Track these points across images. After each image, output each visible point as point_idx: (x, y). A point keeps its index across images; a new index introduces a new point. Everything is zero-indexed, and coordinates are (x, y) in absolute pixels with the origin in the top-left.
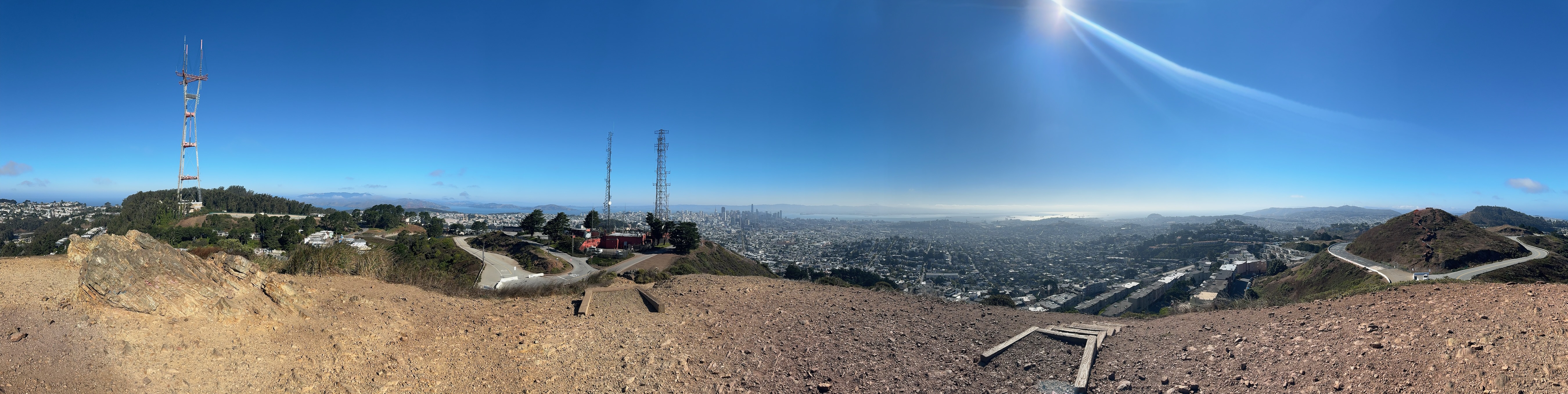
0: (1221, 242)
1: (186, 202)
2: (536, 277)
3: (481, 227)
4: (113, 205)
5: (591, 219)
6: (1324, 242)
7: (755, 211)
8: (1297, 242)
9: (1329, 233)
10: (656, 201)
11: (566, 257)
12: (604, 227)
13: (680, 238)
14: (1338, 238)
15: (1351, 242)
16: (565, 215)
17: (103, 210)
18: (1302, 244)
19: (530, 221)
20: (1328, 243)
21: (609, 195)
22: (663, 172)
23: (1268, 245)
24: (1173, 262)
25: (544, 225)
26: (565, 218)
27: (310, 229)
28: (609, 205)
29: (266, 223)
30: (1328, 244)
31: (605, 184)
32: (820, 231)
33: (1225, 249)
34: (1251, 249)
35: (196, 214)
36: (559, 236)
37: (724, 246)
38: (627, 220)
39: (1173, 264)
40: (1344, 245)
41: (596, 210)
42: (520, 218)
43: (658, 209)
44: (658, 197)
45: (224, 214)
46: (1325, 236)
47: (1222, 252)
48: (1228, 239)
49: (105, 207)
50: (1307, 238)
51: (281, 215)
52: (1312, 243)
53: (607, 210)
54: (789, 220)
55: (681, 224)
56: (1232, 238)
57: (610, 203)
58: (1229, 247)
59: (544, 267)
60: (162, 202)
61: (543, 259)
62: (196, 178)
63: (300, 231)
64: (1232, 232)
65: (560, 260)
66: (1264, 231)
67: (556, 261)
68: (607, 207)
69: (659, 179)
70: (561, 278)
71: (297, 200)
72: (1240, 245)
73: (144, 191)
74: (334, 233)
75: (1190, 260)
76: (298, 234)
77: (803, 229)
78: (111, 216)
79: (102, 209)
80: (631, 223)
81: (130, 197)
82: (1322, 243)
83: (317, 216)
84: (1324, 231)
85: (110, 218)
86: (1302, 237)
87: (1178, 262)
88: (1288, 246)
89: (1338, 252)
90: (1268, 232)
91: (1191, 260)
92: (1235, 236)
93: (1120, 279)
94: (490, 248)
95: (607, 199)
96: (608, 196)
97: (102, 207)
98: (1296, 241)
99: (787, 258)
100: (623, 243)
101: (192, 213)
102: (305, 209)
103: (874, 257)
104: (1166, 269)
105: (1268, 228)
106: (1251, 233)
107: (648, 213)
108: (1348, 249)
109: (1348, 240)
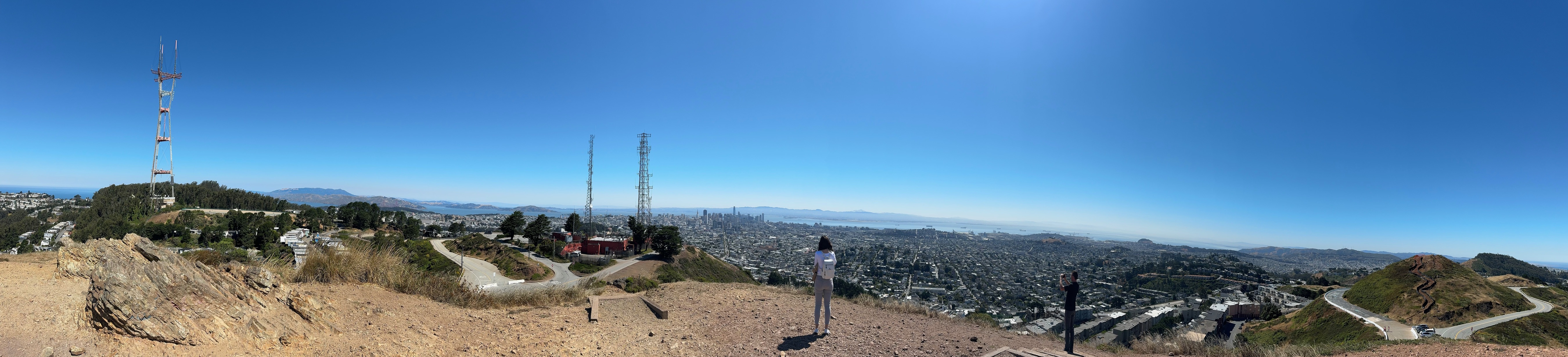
0: (1214, 278)
1: (158, 197)
2: (516, 284)
3: (459, 228)
4: (83, 198)
5: (573, 222)
6: (1321, 287)
7: (737, 214)
8: (1294, 286)
9: (1326, 278)
10: (639, 204)
11: (547, 262)
12: (585, 231)
13: (662, 243)
14: (1335, 283)
15: (1349, 289)
16: (546, 217)
17: (72, 203)
18: (1298, 288)
19: (509, 223)
20: (1325, 288)
21: (591, 198)
22: (646, 175)
23: (1263, 287)
24: (1162, 294)
25: (524, 227)
26: (546, 220)
27: (286, 227)
28: (590, 208)
29: (240, 220)
30: (1325, 290)
31: (586, 186)
32: (803, 236)
33: (1217, 287)
34: (1244, 289)
35: (169, 209)
36: (540, 239)
37: (705, 251)
38: (608, 224)
39: (1162, 297)
40: (1342, 292)
41: (577, 213)
42: (499, 219)
43: (641, 212)
44: (641, 200)
45: (197, 210)
46: (1323, 282)
47: (1214, 290)
48: (1221, 276)
49: (74, 200)
50: (1305, 282)
51: (256, 212)
52: (1309, 287)
53: (588, 213)
54: (771, 223)
55: (664, 228)
56: (1225, 275)
57: (591, 207)
58: (1220, 285)
59: (525, 273)
60: (134, 197)
61: (523, 264)
62: (169, 173)
63: (275, 228)
64: (1226, 268)
65: (541, 265)
66: (1261, 271)
67: (537, 266)
68: (588, 210)
69: (641, 181)
70: (541, 285)
71: (271, 196)
72: (1233, 284)
73: (116, 185)
74: (310, 231)
75: (1179, 295)
76: (273, 232)
77: (786, 233)
78: (80, 210)
79: (72, 201)
80: (611, 227)
81: (102, 191)
82: (1319, 289)
83: (292, 212)
84: (1322, 275)
85: (79, 212)
86: (1299, 280)
87: (1166, 295)
88: (1283, 289)
89: (1334, 299)
90: (1264, 272)
91: (1181, 295)
92: (1229, 274)
93: (1107, 308)
94: (469, 252)
95: (589, 202)
96: (589, 199)
97: (71, 199)
98: (1292, 284)
99: (770, 264)
100: (604, 248)
101: (164, 209)
102: (280, 205)
103: (858, 267)
104: (1154, 302)
105: (1264, 267)
106: (1246, 272)
107: (630, 217)
108: (1345, 297)
109: (1346, 286)
